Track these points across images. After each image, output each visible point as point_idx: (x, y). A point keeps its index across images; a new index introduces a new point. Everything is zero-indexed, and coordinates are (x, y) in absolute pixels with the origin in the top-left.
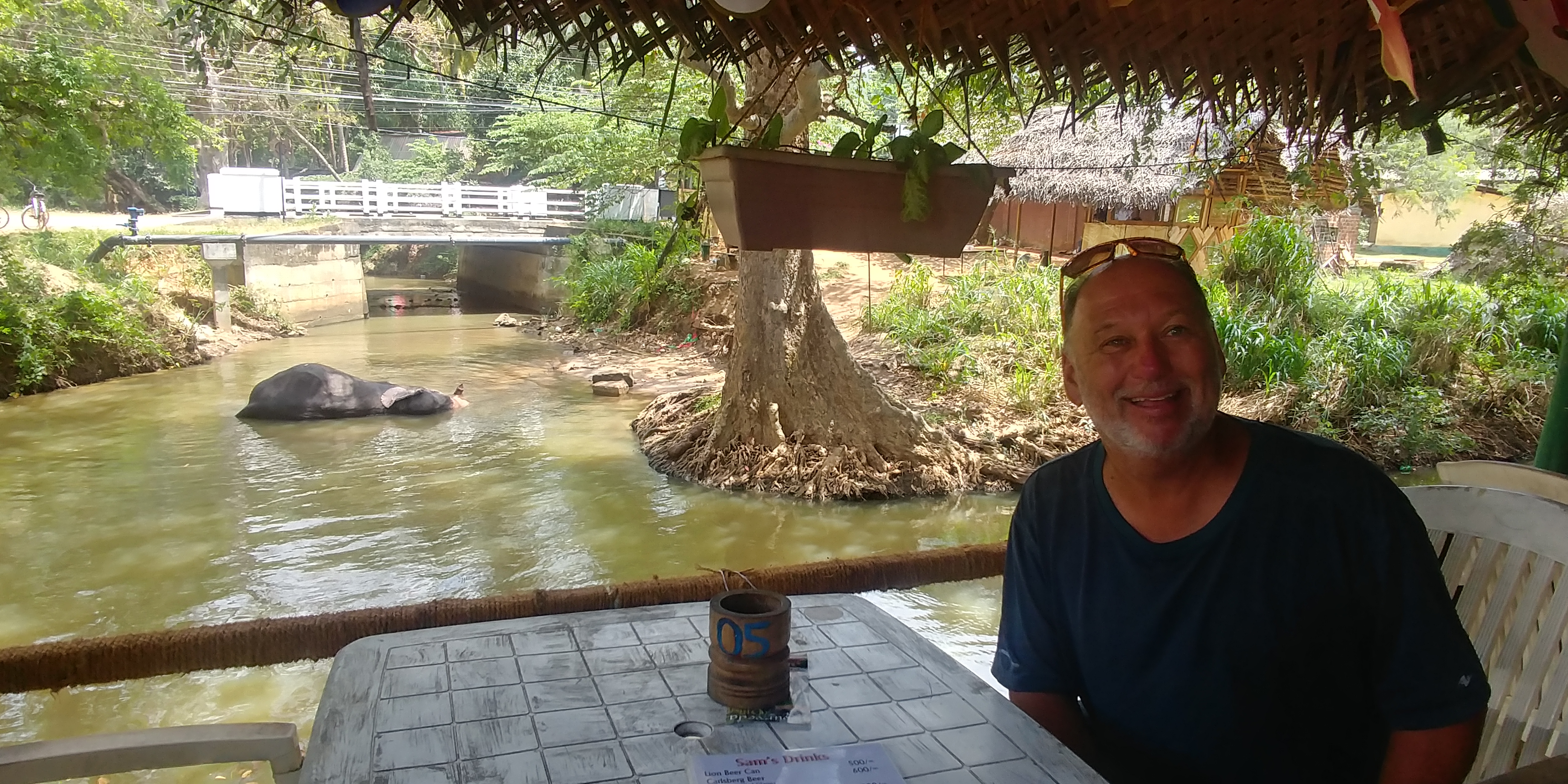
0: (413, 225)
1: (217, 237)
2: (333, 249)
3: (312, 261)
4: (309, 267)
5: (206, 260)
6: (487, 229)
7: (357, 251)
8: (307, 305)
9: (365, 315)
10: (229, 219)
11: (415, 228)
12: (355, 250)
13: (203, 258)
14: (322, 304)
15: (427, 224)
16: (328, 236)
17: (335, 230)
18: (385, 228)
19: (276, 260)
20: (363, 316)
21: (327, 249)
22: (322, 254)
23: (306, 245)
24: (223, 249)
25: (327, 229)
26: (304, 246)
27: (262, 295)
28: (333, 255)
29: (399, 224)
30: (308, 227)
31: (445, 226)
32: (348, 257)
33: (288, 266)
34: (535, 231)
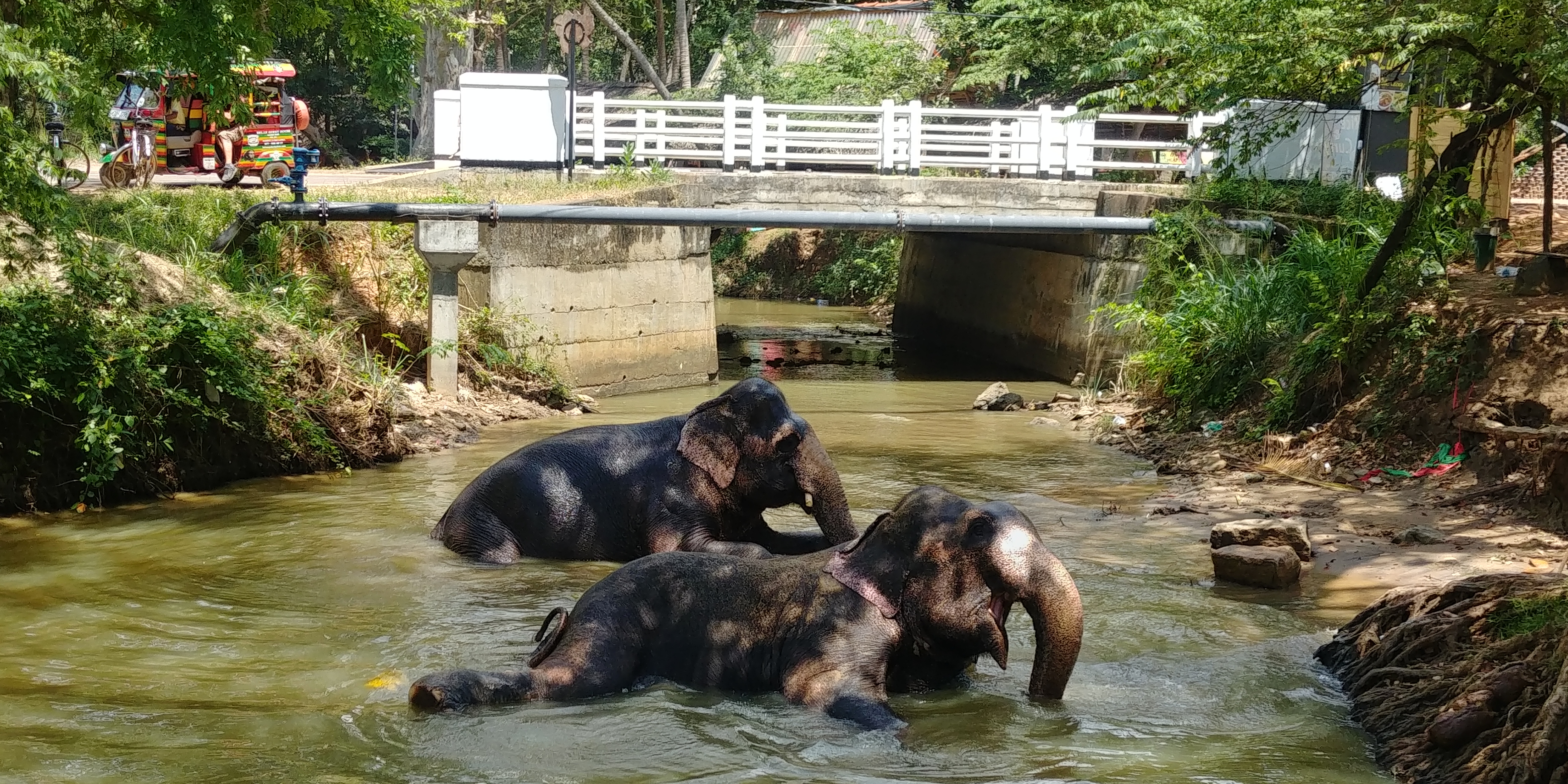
0: (818, 190)
1: (445, 208)
2: (659, 237)
3: (618, 261)
4: (610, 273)
5: (424, 254)
6: (970, 201)
7: (704, 244)
8: (600, 351)
9: (712, 376)
10: (469, 174)
11: (824, 196)
12: (700, 241)
13: (417, 250)
14: (629, 350)
15: (847, 188)
16: (652, 210)
17: (666, 198)
18: (763, 195)
19: (550, 257)
20: (706, 378)
21: (648, 237)
22: (639, 247)
23: (607, 228)
24: (454, 233)
25: (651, 196)
26: (605, 230)
27: (519, 328)
28: (658, 251)
29: (791, 188)
30: (614, 193)
31: (884, 192)
32: (687, 256)
33: (574, 269)
34: (1074, 204)
